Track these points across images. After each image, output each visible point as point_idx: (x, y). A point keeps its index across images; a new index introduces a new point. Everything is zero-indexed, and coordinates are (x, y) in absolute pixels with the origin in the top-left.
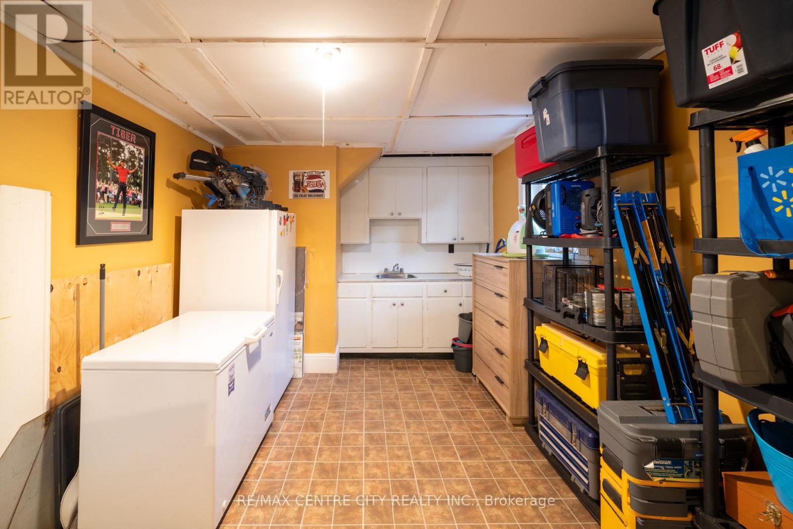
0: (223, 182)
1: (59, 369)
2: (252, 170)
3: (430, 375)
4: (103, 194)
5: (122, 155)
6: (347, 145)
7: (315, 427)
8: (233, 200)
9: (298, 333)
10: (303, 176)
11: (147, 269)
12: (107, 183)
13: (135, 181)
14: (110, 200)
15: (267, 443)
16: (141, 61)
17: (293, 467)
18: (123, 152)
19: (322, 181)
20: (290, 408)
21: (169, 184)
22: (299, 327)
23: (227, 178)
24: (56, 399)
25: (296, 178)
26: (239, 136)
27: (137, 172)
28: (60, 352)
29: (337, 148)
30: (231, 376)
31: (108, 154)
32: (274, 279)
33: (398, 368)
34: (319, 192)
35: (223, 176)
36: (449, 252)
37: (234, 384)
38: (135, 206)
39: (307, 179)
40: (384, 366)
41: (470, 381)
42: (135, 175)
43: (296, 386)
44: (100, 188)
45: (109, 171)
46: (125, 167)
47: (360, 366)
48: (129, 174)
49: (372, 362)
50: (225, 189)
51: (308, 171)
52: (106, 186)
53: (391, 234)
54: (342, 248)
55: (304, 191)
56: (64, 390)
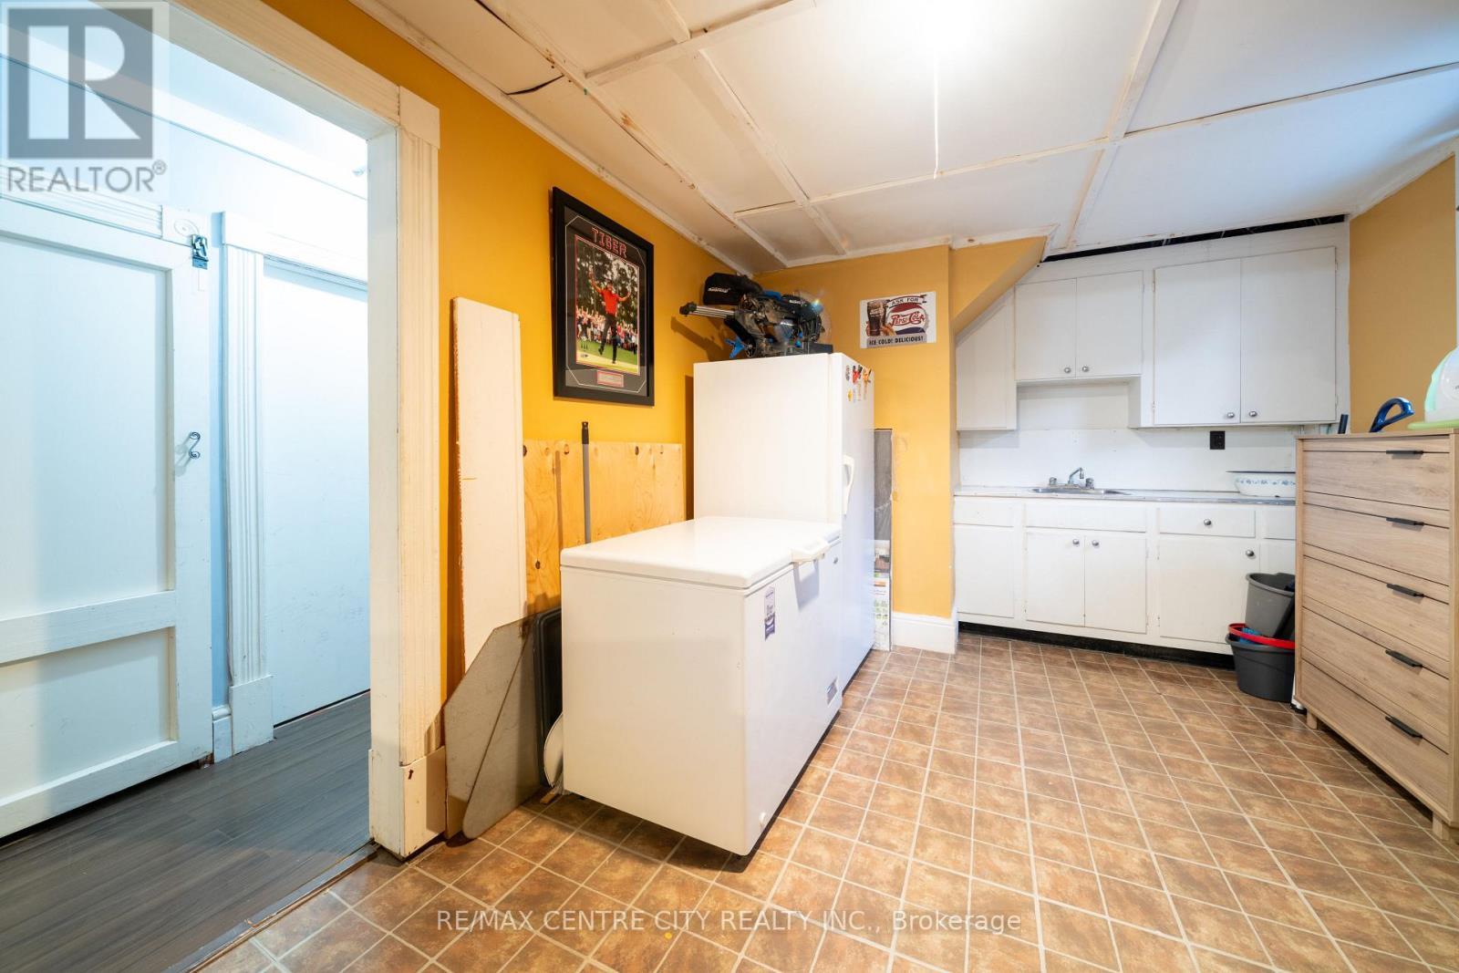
0: (752, 318)
1: (538, 565)
2: (798, 299)
3: (1171, 690)
4: (585, 327)
5: (609, 273)
6: (971, 240)
7: (920, 735)
8: (769, 346)
9: (880, 574)
10: (885, 307)
11: (648, 446)
12: (590, 313)
13: (628, 315)
14: (595, 338)
15: (832, 740)
16: (623, 111)
17: (880, 791)
18: (610, 269)
19: (921, 312)
20: (870, 694)
21: (676, 326)
22: (882, 564)
23: (759, 311)
24: (535, 604)
25: (873, 312)
26: (776, 251)
27: (629, 301)
28: (538, 542)
29: (951, 249)
30: (770, 608)
31: (590, 269)
32: (838, 474)
33: (1088, 666)
34: (915, 333)
35: (753, 308)
36: (1212, 448)
37: (773, 623)
38: (628, 352)
39: (893, 311)
40: (1053, 657)
41: (1286, 720)
42: (626, 305)
43: (880, 663)
44: (581, 319)
45: (592, 295)
46: (613, 292)
47: (1002, 649)
48: (619, 302)
49: (1027, 647)
50: (756, 327)
51: (894, 297)
52: (589, 316)
53: (1064, 412)
54: (961, 438)
55: (887, 334)
56: (544, 595)
